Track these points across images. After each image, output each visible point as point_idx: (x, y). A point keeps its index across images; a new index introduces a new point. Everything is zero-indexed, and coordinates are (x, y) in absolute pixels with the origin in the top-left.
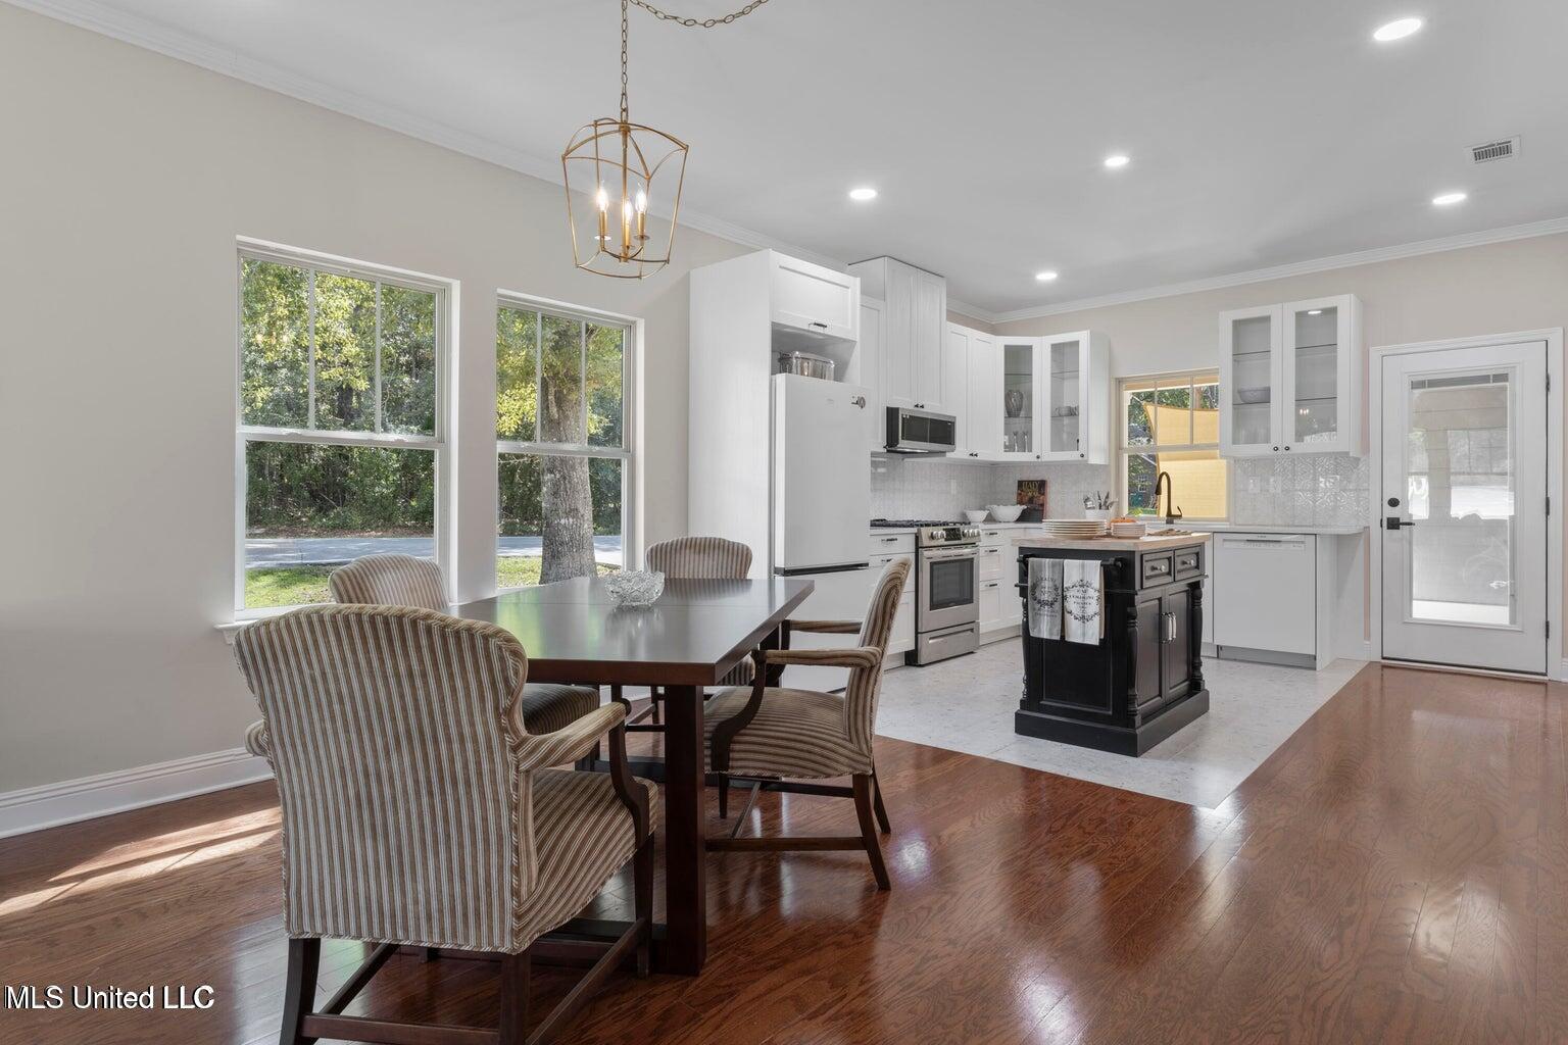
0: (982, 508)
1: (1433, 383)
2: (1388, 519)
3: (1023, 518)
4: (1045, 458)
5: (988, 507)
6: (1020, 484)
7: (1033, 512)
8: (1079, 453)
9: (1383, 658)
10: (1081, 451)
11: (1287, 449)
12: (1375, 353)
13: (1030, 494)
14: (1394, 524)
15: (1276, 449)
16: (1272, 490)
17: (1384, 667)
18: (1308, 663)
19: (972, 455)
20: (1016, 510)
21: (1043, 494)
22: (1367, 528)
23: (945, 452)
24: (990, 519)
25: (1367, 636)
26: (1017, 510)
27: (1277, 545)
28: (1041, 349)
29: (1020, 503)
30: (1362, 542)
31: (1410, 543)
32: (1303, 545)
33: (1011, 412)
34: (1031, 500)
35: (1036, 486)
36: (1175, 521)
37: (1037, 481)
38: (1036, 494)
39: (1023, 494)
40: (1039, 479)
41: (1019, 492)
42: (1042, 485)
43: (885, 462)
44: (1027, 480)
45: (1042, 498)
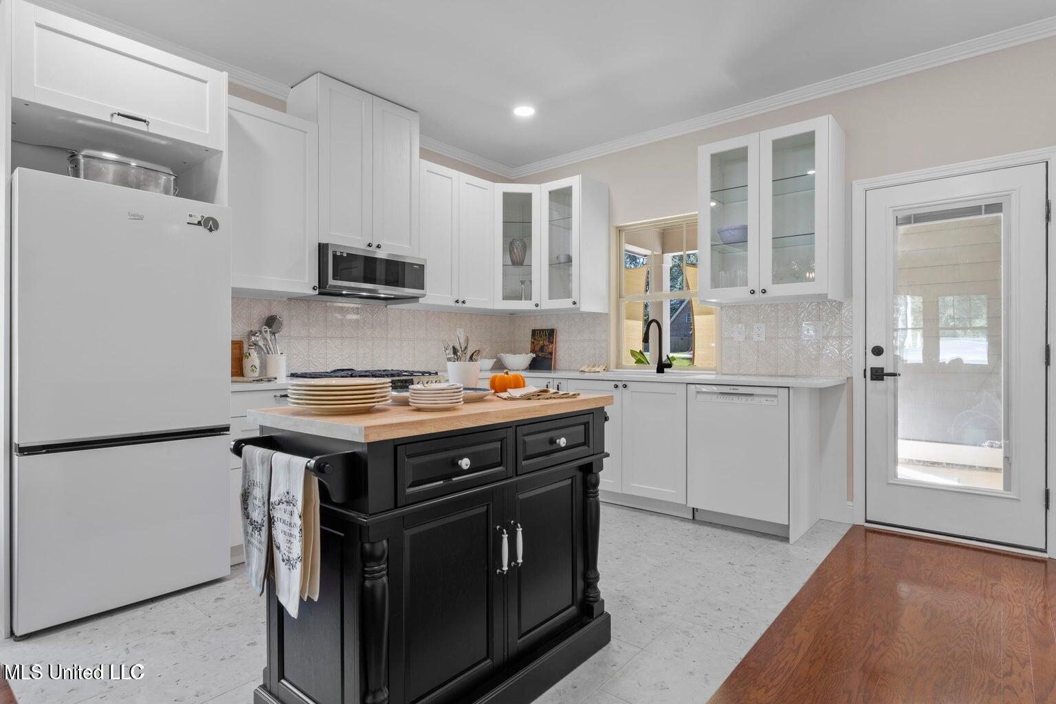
1: (919, 218)
2: (872, 368)
3: (534, 366)
4: (546, 306)
6: (534, 332)
7: (542, 361)
8: (571, 300)
9: (867, 521)
10: (575, 297)
11: (764, 291)
12: (858, 188)
13: (541, 342)
14: (878, 374)
15: (753, 292)
16: (756, 338)
17: (868, 530)
18: (780, 534)
19: (457, 302)
20: (525, 358)
21: (552, 343)
22: (850, 379)
23: (418, 298)
25: (850, 496)
26: (529, 358)
27: (750, 398)
28: (540, 194)
29: (532, 350)
30: (845, 395)
31: (895, 396)
32: (775, 400)
34: (542, 349)
35: (546, 336)
36: (665, 370)
37: (548, 330)
38: (546, 343)
39: (536, 342)
40: (550, 328)
41: (533, 340)
42: (551, 334)
43: (358, 308)
44: (539, 328)
45: (551, 346)
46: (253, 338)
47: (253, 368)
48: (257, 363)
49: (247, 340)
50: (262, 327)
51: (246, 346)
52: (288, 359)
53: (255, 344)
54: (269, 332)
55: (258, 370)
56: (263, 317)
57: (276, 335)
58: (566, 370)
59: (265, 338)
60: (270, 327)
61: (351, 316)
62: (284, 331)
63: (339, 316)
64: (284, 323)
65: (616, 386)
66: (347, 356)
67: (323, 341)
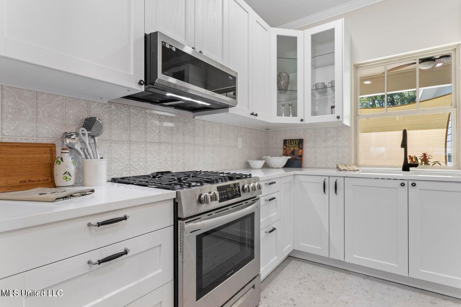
0: (260, 159)
3: (289, 165)
4: (306, 121)
5: (264, 157)
6: (285, 142)
7: (295, 161)
8: (334, 116)
10: (337, 114)
13: (292, 149)
19: (252, 114)
21: (302, 148)
23: (230, 106)
24: (266, 166)
26: (284, 160)
28: (303, 38)
29: (285, 154)
33: (282, 89)
34: (293, 153)
35: (296, 143)
36: (411, 169)
37: (297, 140)
38: (297, 149)
39: (287, 148)
40: (298, 138)
41: (285, 147)
42: (300, 142)
43: (172, 117)
44: (289, 139)
45: (300, 151)
46: (68, 141)
47: (67, 175)
48: (72, 169)
49: (61, 143)
50: (79, 128)
51: (58, 149)
52: (109, 163)
53: (71, 148)
54: (87, 135)
55: (73, 178)
56: (81, 118)
57: (96, 138)
58: (313, 168)
59: (84, 142)
60: (89, 129)
61: (167, 123)
62: (105, 134)
63: (157, 123)
64: (105, 126)
65: (403, 185)
66: (164, 159)
67: (144, 145)
